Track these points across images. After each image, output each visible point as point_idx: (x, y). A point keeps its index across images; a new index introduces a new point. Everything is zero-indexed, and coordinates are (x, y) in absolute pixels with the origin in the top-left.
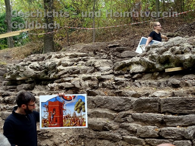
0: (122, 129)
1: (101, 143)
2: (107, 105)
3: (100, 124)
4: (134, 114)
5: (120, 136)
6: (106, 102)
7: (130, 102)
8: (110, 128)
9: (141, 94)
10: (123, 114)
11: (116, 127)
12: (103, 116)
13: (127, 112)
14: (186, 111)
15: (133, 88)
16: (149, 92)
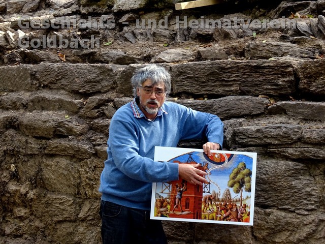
0: (94, 132)
1: (52, 165)
2: (64, 82)
3: (48, 124)
4: (117, 99)
5: (91, 148)
6: (60, 77)
7: (111, 74)
8: (70, 131)
9: (134, 56)
10: (97, 100)
11: (82, 128)
12: (55, 106)
13: (105, 97)
14: (220, 90)
15: (118, 44)
16: (152, 53)
